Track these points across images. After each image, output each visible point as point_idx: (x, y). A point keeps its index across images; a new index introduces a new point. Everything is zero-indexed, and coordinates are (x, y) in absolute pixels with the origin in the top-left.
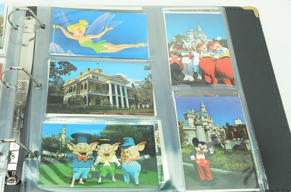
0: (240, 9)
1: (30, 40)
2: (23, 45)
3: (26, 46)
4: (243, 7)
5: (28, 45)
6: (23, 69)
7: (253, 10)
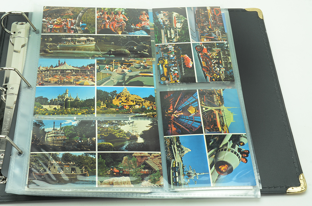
0: (243, 11)
1: (23, 46)
2: (15, 51)
3: (19, 52)
4: (246, 9)
5: (20, 51)
6: (15, 69)
7: (257, 12)
